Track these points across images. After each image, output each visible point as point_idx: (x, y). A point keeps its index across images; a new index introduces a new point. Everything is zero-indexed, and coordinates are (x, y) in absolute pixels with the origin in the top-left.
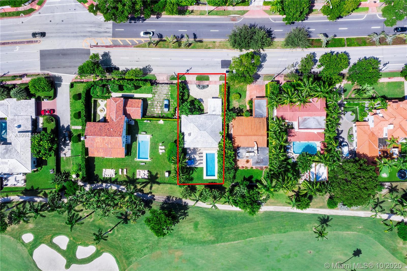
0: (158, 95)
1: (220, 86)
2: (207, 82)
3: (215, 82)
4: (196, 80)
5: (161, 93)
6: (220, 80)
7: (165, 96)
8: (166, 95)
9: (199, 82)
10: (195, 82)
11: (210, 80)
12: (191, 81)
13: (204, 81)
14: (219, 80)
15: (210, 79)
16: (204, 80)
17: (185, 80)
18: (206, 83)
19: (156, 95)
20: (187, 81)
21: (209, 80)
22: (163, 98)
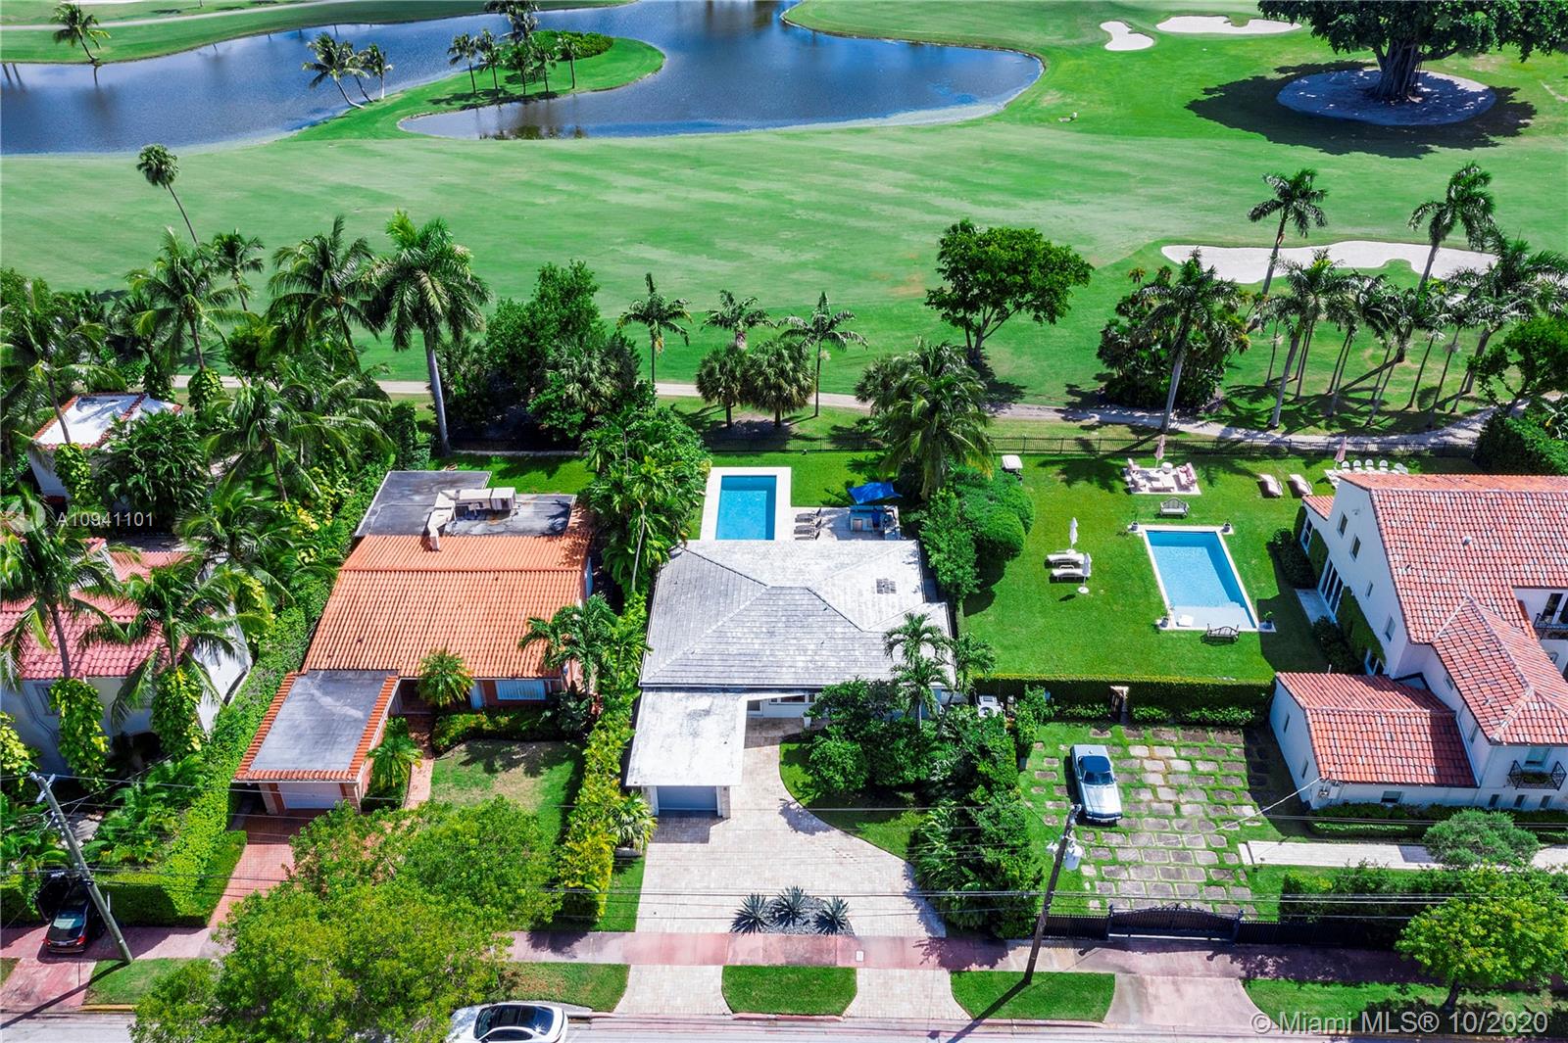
0: (1185, 858)
1: (628, 925)
2: (751, 951)
3: (668, 952)
4: (850, 973)
5: (1167, 873)
6: (620, 972)
7: (1122, 856)
8: (1115, 862)
9: (827, 959)
10: (860, 956)
11: (715, 973)
12: (903, 964)
13: (780, 961)
14: (632, 974)
15: (719, 982)
16: (777, 969)
17: (956, 969)
18: (761, 948)
19: (1205, 858)
20: (942, 964)
21: (731, 972)
22: (1142, 841)
